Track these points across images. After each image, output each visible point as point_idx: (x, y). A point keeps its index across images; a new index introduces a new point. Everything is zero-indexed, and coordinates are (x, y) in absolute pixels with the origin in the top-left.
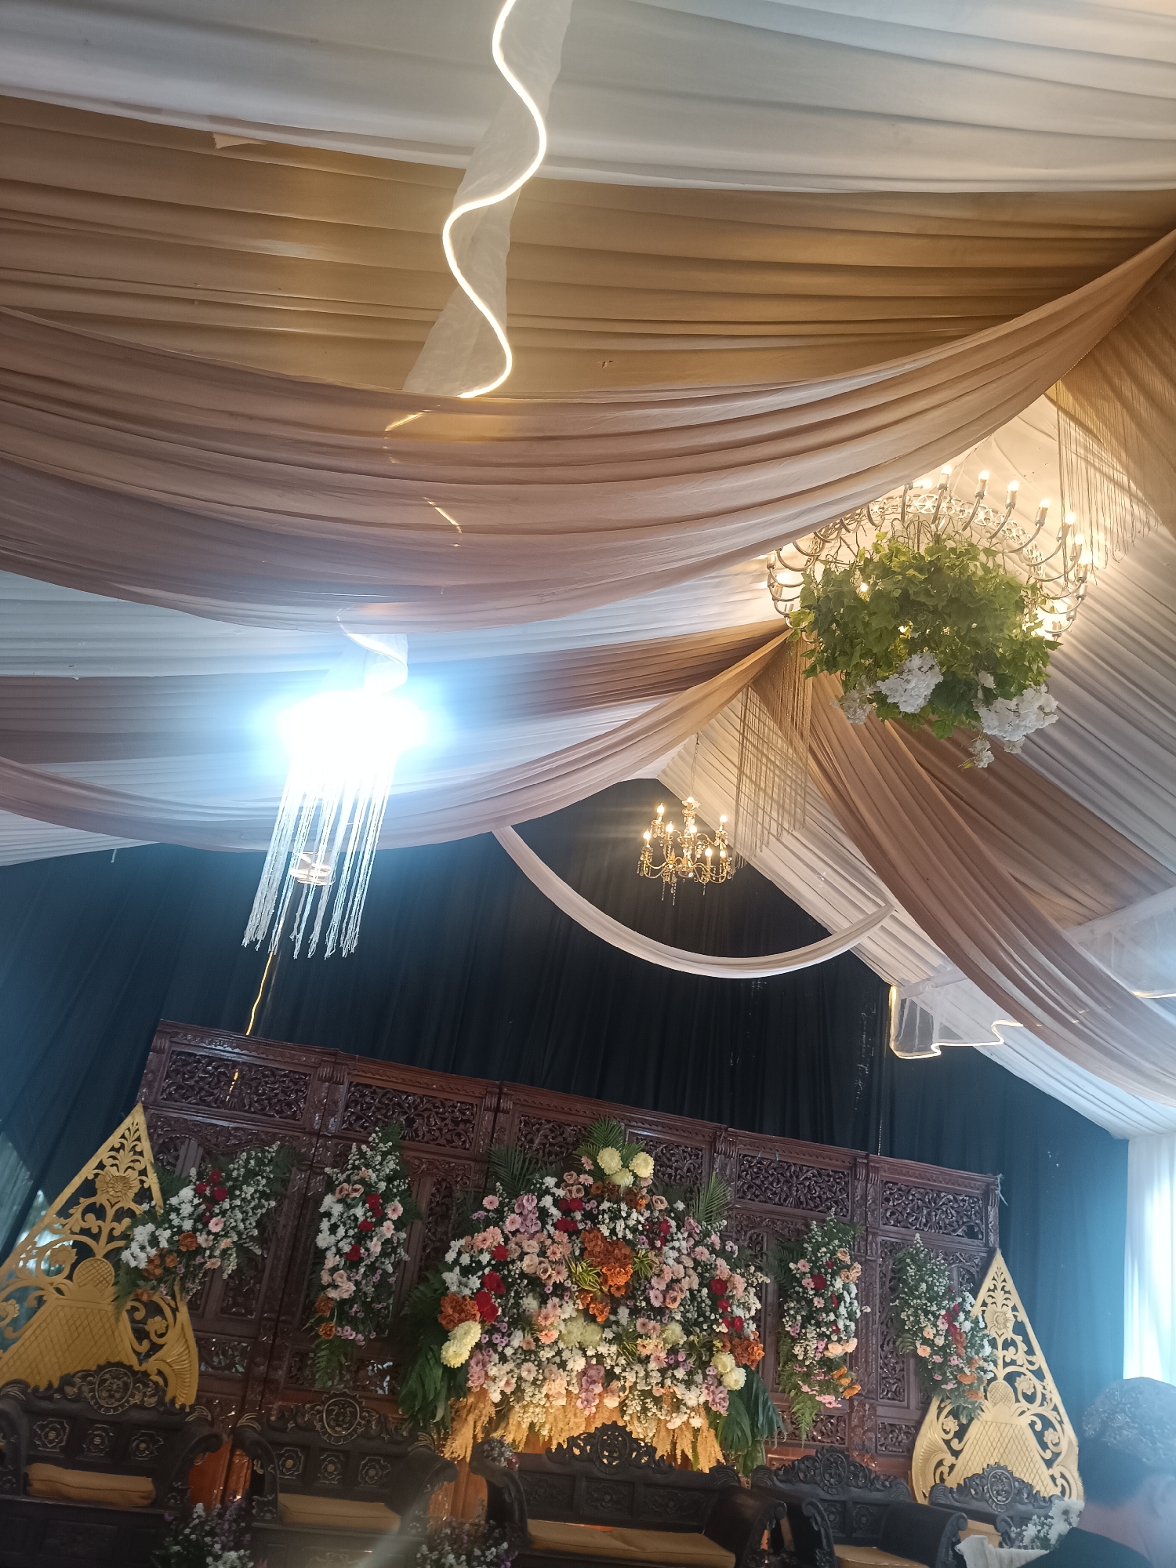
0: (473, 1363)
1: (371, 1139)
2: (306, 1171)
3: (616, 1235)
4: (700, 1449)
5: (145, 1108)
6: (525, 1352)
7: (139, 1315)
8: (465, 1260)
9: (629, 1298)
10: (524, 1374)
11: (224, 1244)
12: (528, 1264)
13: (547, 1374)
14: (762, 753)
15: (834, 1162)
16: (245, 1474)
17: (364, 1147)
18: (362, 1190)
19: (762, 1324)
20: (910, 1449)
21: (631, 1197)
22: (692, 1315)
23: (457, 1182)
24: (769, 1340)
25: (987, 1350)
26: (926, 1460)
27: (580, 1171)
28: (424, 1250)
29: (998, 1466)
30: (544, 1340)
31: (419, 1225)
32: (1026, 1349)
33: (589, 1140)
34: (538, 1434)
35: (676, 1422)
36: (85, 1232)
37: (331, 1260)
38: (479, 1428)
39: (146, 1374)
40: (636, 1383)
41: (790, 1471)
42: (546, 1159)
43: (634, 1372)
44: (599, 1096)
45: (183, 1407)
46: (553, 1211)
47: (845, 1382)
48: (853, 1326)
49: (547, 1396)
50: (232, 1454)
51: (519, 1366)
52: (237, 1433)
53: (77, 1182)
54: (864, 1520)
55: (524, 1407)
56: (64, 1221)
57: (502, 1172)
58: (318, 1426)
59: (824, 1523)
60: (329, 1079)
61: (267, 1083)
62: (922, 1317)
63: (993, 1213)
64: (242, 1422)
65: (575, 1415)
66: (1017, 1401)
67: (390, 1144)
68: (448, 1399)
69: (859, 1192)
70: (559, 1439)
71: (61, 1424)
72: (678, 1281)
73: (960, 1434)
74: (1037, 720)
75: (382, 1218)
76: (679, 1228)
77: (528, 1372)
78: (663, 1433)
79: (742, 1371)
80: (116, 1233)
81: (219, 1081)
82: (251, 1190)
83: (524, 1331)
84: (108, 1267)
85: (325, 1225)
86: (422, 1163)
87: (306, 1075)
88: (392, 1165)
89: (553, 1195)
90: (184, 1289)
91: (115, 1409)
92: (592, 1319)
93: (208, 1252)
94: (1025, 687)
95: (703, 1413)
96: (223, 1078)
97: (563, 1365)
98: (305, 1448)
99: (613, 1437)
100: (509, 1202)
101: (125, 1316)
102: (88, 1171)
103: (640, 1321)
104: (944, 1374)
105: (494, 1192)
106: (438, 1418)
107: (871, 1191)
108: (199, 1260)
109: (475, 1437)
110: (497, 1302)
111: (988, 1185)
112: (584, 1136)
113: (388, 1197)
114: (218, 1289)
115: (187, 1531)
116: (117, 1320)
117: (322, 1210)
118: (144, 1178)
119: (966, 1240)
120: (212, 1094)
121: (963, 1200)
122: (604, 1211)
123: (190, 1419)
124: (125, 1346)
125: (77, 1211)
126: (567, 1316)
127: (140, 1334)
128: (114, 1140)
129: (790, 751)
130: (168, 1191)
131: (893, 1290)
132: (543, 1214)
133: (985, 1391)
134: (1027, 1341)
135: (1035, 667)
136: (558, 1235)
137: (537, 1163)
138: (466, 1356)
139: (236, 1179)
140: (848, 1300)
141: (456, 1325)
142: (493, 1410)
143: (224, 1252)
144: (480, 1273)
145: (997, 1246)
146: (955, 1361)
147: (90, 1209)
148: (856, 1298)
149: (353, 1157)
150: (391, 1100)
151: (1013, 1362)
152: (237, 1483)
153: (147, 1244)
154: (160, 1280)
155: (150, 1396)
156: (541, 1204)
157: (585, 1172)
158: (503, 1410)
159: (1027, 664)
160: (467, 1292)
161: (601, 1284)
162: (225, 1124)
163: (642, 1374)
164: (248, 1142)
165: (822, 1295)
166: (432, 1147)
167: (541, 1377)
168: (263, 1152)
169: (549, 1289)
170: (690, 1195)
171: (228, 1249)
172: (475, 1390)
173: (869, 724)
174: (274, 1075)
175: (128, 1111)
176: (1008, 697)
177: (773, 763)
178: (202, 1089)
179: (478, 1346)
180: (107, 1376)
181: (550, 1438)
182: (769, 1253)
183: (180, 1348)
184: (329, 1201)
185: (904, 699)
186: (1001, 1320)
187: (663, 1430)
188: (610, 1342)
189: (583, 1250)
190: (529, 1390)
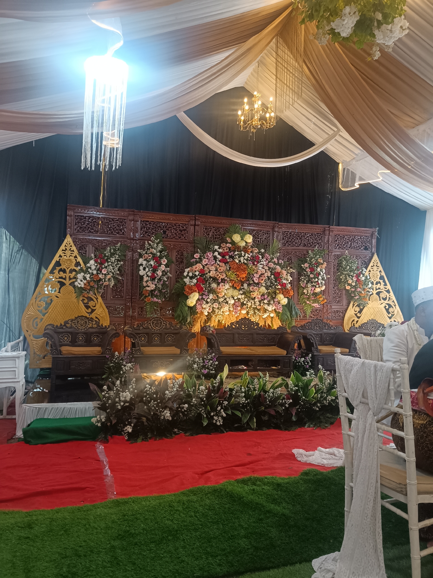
0: (197, 304)
1: (151, 239)
2: (131, 252)
3: (241, 262)
4: (273, 323)
5: (71, 236)
6: (214, 300)
7: (86, 301)
8: (191, 274)
9: (247, 281)
10: (215, 306)
11: (108, 277)
12: (212, 274)
13: (222, 306)
14: (284, 67)
15: (317, 230)
16: (130, 343)
17: (150, 242)
18: (152, 256)
19: (293, 284)
20: (343, 317)
21: (245, 249)
22: (269, 284)
23: (184, 251)
24: (295, 289)
25: (370, 285)
26: (349, 320)
27: (227, 243)
28: (176, 273)
29: (373, 320)
30: (220, 296)
31: (173, 265)
32: (384, 284)
33: (228, 232)
34: (221, 323)
35: (265, 316)
36: (60, 278)
37: (145, 279)
38: (202, 323)
39: (91, 318)
40: (251, 306)
41: (303, 327)
42: (214, 240)
43: (250, 303)
44: (231, 216)
45: (106, 326)
46: (218, 256)
47: (321, 299)
48: (324, 282)
49: (223, 312)
50: (125, 338)
51: (212, 304)
52: (124, 332)
53: (53, 262)
54: (328, 338)
55: (216, 316)
56: (53, 275)
57: (199, 246)
58: (150, 327)
59: (315, 340)
60: (133, 220)
61: (111, 223)
62: (348, 277)
63: (374, 241)
64: (125, 329)
65: (232, 317)
66: (380, 300)
67: (159, 240)
68: (191, 315)
69: (326, 239)
70: (228, 324)
71: (68, 335)
72: (263, 274)
73: (360, 312)
74: (400, 33)
75: (160, 264)
76: (262, 258)
77: (216, 305)
78: (261, 319)
79: (286, 299)
80: (72, 277)
81: (94, 225)
82: (113, 259)
83: (213, 294)
84: (71, 288)
85: (141, 268)
86: (171, 246)
87: (124, 219)
88: (161, 247)
89: (218, 251)
90: (98, 292)
91: (84, 329)
92: (235, 288)
93: (103, 280)
94: (395, 17)
95: (274, 312)
96: (95, 223)
97: (227, 303)
98: (147, 334)
99: (245, 321)
100: (203, 255)
101: (81, 302)
102: (56, 258)
103: (251, 287)
104: (355, 294)
105: (197, 252)
106: (188, 322)
107: (330, 239)
108: (101, 283)
109: (201, 326)
110: (203, 286)
111: (373, 232)
112: (227, 231)
113: (161, 257)
114: (110, 291)
115: (114, 360)
116: (79, 303)
117: (139, 263)
118: (76, 259)
119: (364, 251)
120: (93, 229)
121: (364, 238)
122: (236, 255)
123: (108, 330)
124: (83, 311)
125: (56, 271)
126: (227, 288)
127: (87, 307)
128: (62, 247)
129: (296, 64)
130: (85, 263)
131: (337, 270)
132: (215, 258)
133: (369, 298)
134: (384, 281)
135: (400, 7)
136: (221, 264)
137: (211, 242)
138: (195, 303)
139: (108, 256)
140: (322, 274)
141: (190, 294)
142: (206, 318)
143: (109, 279)
144: (196, 278)
145: (375, 252)
146: (359, 289)
147: (61, 270)
148: (325, 273)
149: (147, 245)
150: (157, 225)
151: (379, 288)
152: (128, 346)
153: (83, 279)
154: (90, 290)
155: (94, 324)
156: (214, 255)
157: (229, 243)
158: (209, 317)
159: (396, 6)
160: (193, 284)
161: (237, 277)
162: (100, 239)
163: (253, 303)
164: (109, 244)
165: (313, 274)
166: (174, 240)
167: (220, 307)
168: (115, 247)
169: (220, 281)
170: (266, 247)
171: (110, 278)
172: (199, 312)
173: (328, 45)
174: (113, 220)
175: (65, 237)
176: (388, 23)
177: (289, 71)
178: (89, 228)
179: (198, 299)
180: (79, 320)
181: (225, 324)
182: (295, 262)
183: (101, 310)
184: (141, 261)
185: (342, 29)
186: (375, 276)
187: (261, 318)
188: (242, 294)
189: (230, 268)
190: (217, 311)
